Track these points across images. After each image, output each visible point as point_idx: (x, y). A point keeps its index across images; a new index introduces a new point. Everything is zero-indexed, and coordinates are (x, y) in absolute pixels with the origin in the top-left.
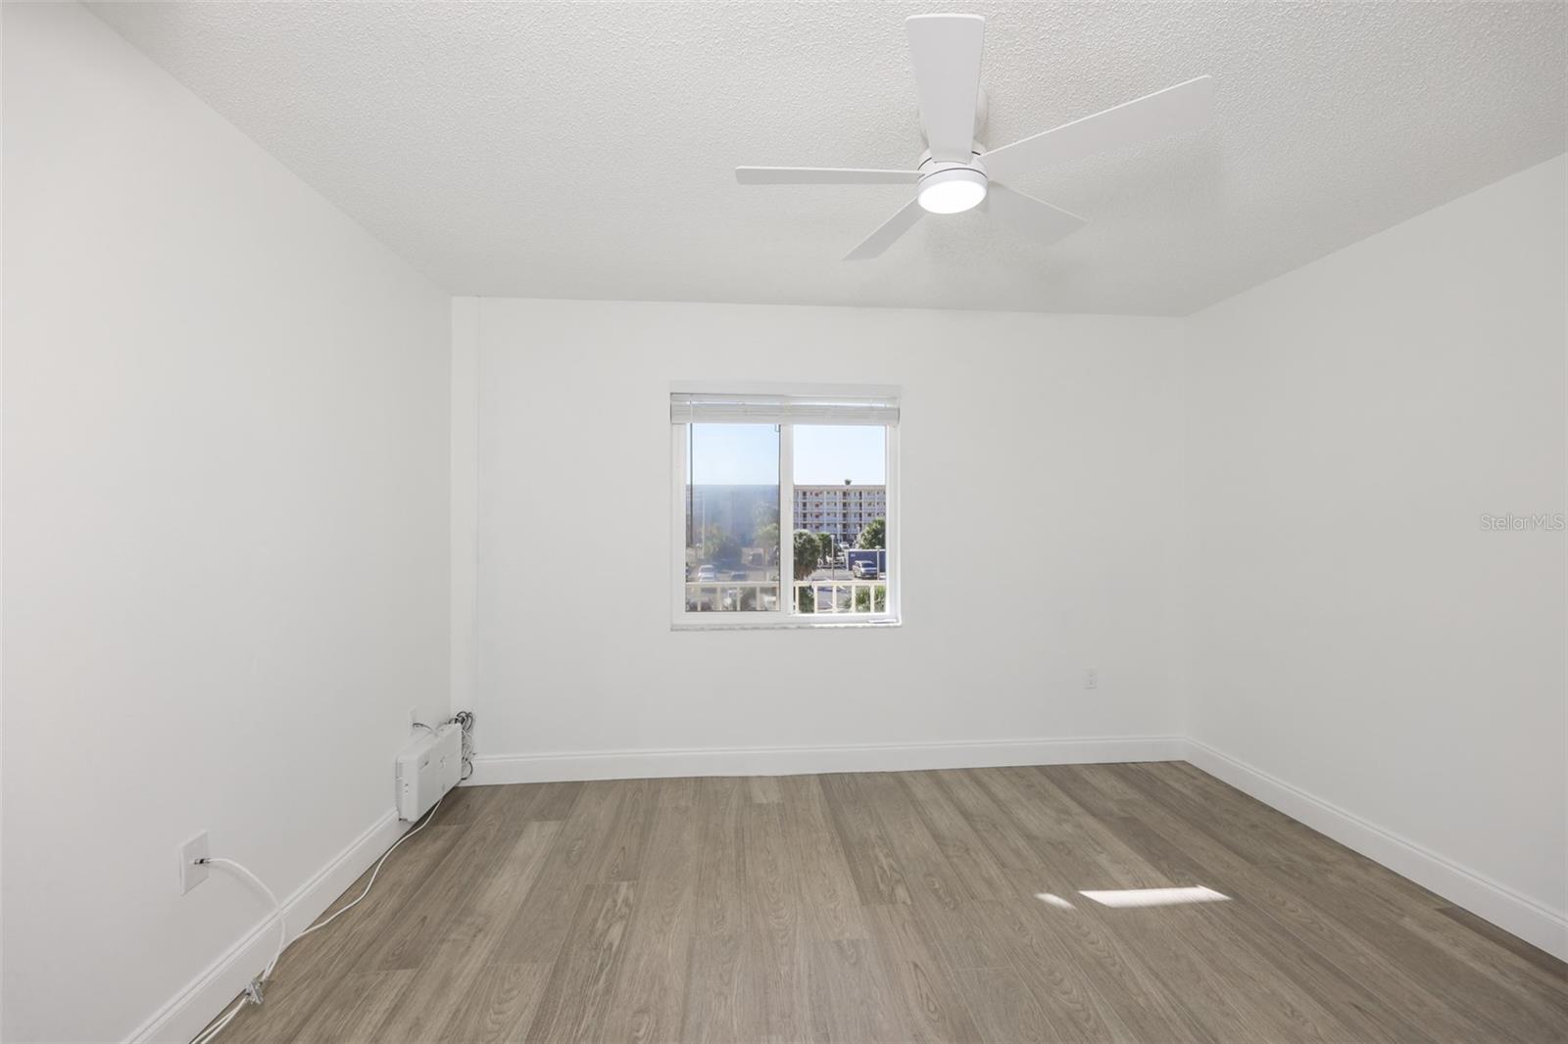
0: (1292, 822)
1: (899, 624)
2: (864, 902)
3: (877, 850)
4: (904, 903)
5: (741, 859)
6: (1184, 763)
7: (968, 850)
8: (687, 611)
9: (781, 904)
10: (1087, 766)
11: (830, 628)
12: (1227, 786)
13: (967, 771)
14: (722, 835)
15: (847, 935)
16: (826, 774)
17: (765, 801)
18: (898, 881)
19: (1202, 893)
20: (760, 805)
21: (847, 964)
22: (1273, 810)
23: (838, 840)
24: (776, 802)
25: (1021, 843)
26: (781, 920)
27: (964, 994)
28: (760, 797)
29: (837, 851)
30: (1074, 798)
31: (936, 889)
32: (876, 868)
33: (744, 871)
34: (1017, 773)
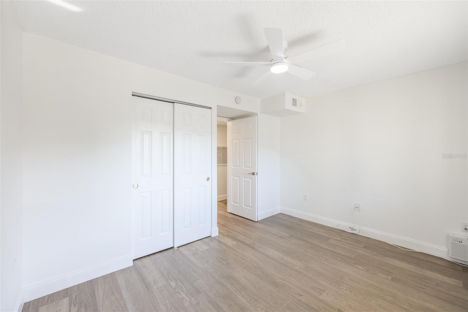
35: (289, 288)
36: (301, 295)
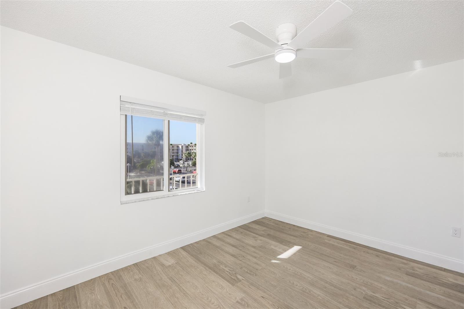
0: (294, 225)
1: (204, 190)
2: (233, 285)
3: (221, 266)
4: (243, 280)
5: (182, 289)
6: (265, 217)
7: (243, 256)
8: (125, 195)
9: (210, 298)
10: (249, 223)
11: (184, 194)
12: (278, 221)
13: (223, 233)
14: (165, 283)
15: (238, 298)
16: (183, 247)
17: (170, 264)
18: (235, 274)
19: (296, 248)
20: (170, 266)
21: (246, 307)
22: (289, 224)
23: (207, 268)
24: (174, 263)
25: (253, 249)
26: (214, 304)
27: (280, 298)
28: (167, 263)
29: (210, 272)
30: (254, 233)
31: (246, 272)
32: (227, 273)
33: (186, 293)
34: (236, 230)
35: (274, 305)
36: (263, 297)
